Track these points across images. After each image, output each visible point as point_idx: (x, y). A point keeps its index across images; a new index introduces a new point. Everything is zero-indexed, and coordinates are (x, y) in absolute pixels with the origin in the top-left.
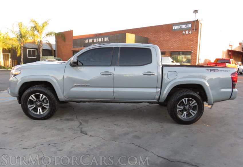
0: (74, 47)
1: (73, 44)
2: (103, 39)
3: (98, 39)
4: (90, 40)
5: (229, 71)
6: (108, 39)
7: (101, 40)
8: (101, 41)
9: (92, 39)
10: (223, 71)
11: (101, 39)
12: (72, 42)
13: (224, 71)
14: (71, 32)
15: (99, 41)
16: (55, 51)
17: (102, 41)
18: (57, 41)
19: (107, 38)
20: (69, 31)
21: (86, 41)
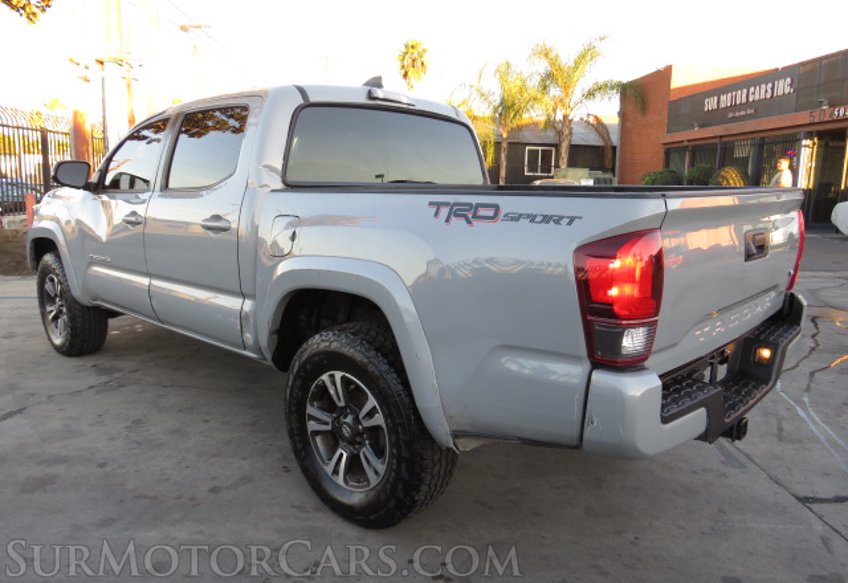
0: (669, 132)
1: (667, 121)
2: (773, 89)
3: (752, 89)
4: (723, 98)
5: (572, 220)
6: (791, 85)
7: (763, 91)
8: (763, 96)
9: (732, 92)
10: (524, 222)
11: (763, 86)
12: (666, 112)
13: (532, 218)
14: (664, 75)
15: (757, 97)
16: (614, 149)
17: (768, 96)
18: (622, 114)
19: (789, 80)
20: (658, 73)
21: (711, 104)
